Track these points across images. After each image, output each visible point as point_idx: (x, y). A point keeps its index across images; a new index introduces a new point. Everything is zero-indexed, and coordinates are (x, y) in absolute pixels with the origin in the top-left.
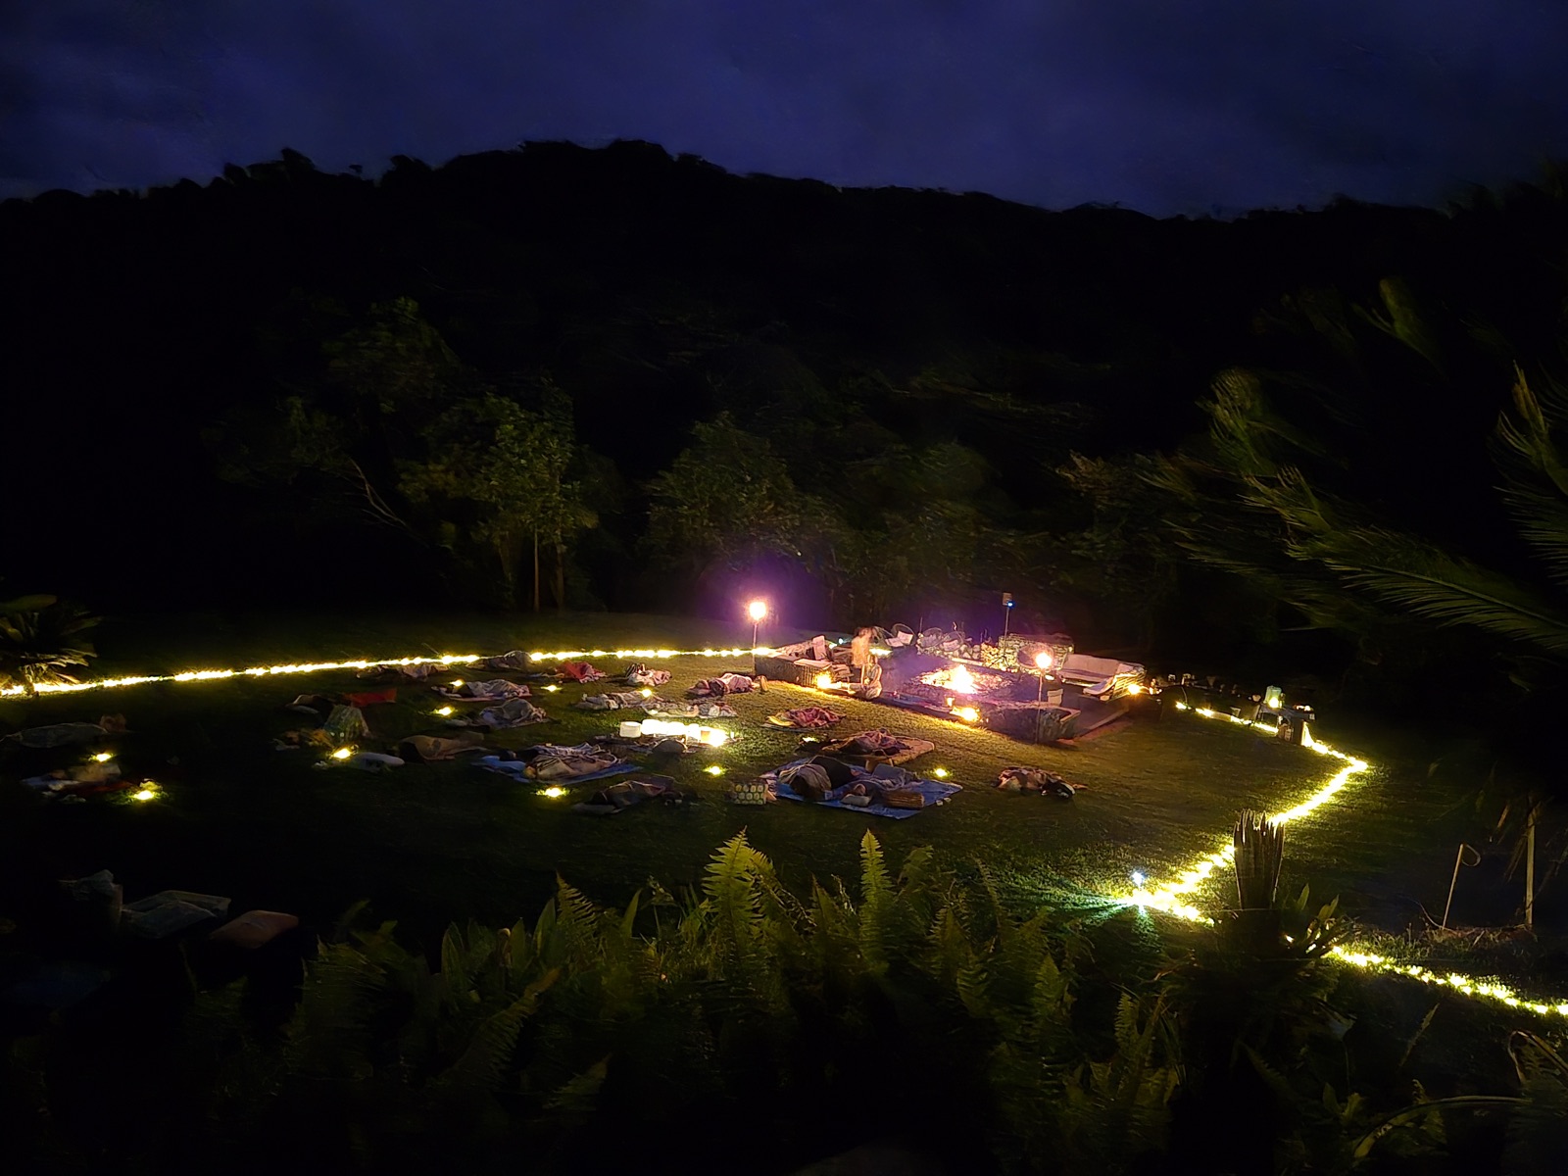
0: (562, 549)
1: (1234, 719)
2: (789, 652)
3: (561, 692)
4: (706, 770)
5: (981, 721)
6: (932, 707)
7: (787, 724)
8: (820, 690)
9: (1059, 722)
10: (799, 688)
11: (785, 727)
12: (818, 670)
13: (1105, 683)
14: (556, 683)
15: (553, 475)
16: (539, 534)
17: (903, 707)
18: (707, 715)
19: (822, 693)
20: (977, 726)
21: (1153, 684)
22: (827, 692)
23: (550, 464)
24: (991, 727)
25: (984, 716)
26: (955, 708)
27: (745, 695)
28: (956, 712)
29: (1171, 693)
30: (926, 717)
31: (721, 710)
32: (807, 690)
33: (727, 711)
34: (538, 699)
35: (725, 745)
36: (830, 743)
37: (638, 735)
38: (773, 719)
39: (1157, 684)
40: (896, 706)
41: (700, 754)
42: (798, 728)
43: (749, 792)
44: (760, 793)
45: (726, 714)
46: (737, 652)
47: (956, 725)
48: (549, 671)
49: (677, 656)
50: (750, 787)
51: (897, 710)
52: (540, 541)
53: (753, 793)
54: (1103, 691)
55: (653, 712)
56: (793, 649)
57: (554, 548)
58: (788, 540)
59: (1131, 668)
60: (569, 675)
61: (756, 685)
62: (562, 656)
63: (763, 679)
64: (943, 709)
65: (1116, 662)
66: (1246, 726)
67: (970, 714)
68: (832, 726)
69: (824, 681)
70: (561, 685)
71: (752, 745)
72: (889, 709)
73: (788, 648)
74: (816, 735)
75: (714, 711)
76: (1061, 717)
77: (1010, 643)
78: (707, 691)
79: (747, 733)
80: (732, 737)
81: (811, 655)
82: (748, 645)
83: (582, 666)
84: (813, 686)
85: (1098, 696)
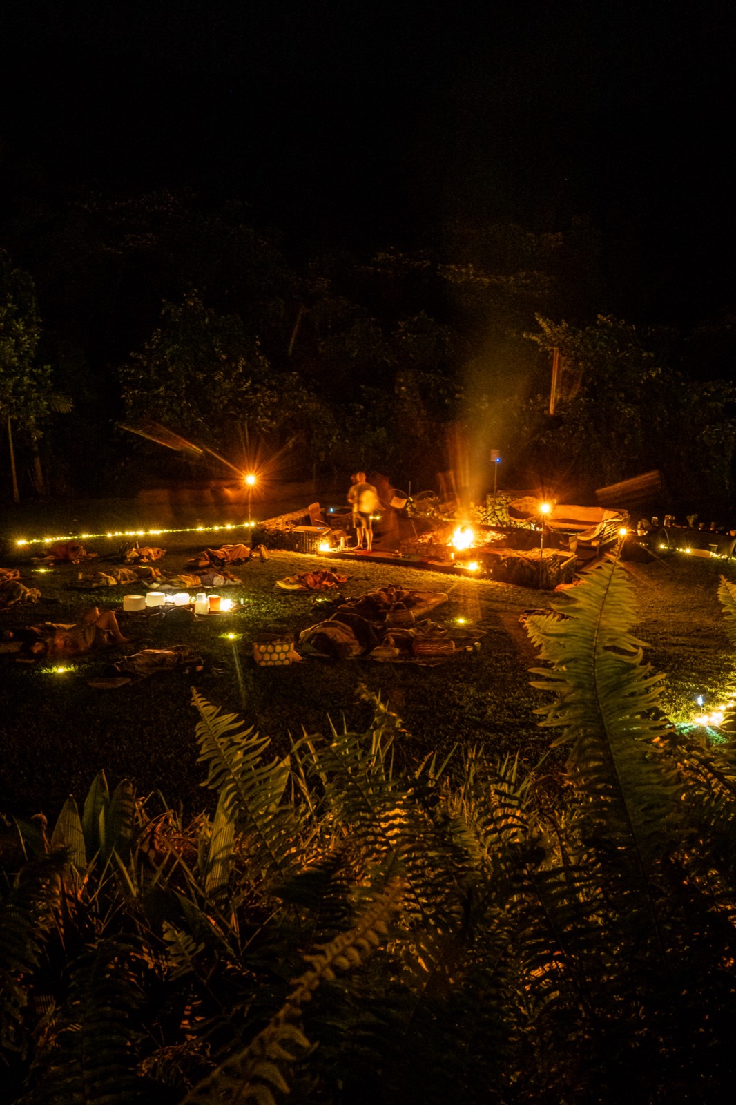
0: (37, 435)
1: (713, 555)
2: (286, 520)
3: (54, 573)
4: (222, 636)
5: (485, 572)
6: (436, 563)
7: (295, 587)
8: (320, 555)
9: (559, 567)
10: (299, 555)
11: (293, 591)
12: (316, 535)
13: (595, 529)
14: (47, 566)
15: (21, 358)
16: (12, 420)
17: (407, 564)
18: (212, 585)
19: (323, 558)
20: (482, 576)
21: (639, 526)
22: (326, 556)
23: (18, 345)
24: (495, 577)
25: (488, 568)
26: (458, 562)
27: (246, 565)
28: (460, 565)
29: (655, 533)
30: (431, 573)
31: (225, 579)
32: (308, 556)
33: (232, 580)
34: (30, 581)
35: (237, 612)
36: (345, 602)
37: (143, 608)
38: (281, 584)
39: (642, 526)
40: (400, 565)
41: (212, 622)
42: (307, 592)
43: (274, 652)
44: (286, 653)
45: (231, 583)
46: (229, 527)
47: (462, 578)
48: (37, 554)
49: (169, 534)
50: (274, 646)
51: (401, 568)
52: (13, 430)
53: (278, 654)
54: (593, 536)
55: (155, 585)
56: (289, 517)
57: (29, 435)
58: (268, 417)
59: (616, 514)
60: (61, 556)
61: (256, 554)
62: (48, 540)
63: (263, 549)
64: (446, 564)
65: (600, 509)
66: (724, 560)
67: (474, 566)
68: (342, 586)
69: (324, 546)
70: (53, 567)
71: (264, 610)
72: (392, 567)
73: (283, 517)
74: (328, 596)
75: (219, 580)
76: (561, 562)
77: (498, 500)
78: (208, 562)
79: (257, 599)
80: (242, 602)
81: (307, 521)
82: (239, 519)
83: (72, 547)
84: (314, 552)
85: (589, 542)
